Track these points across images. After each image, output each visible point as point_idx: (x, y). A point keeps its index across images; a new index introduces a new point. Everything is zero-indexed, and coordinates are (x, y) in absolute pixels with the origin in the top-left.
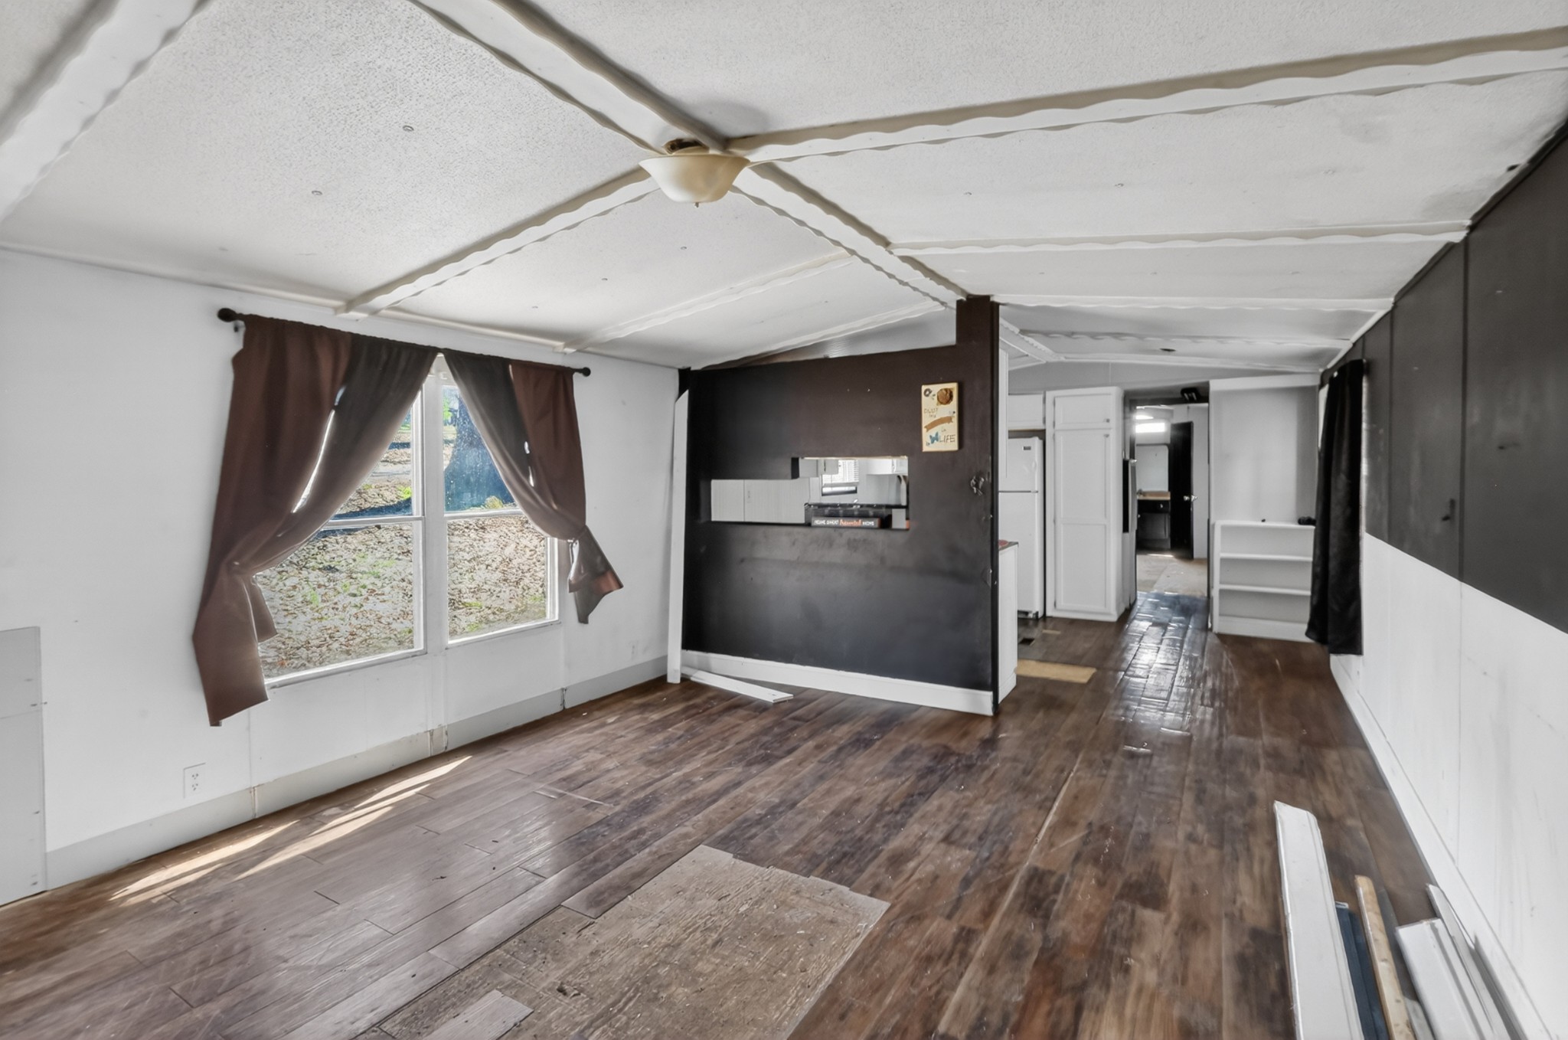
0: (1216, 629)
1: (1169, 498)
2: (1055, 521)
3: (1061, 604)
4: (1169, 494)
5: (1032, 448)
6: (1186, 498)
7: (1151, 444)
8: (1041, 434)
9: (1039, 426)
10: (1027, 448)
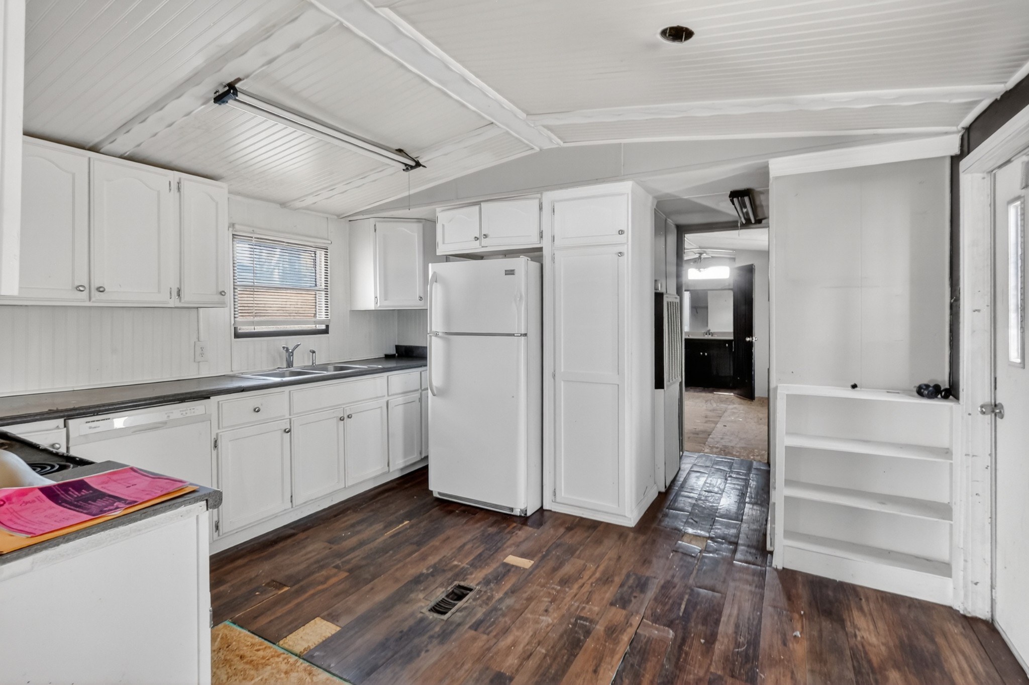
0: (779, 561)
1: (732, 338)
2: (554, 376)
3: (562, 494)
4: (732, 335)
5: (516, 272)
6: (748, 339)
7: (718, 287)
8: (535, 254)
9: (532, 242)
10: (510, 272)
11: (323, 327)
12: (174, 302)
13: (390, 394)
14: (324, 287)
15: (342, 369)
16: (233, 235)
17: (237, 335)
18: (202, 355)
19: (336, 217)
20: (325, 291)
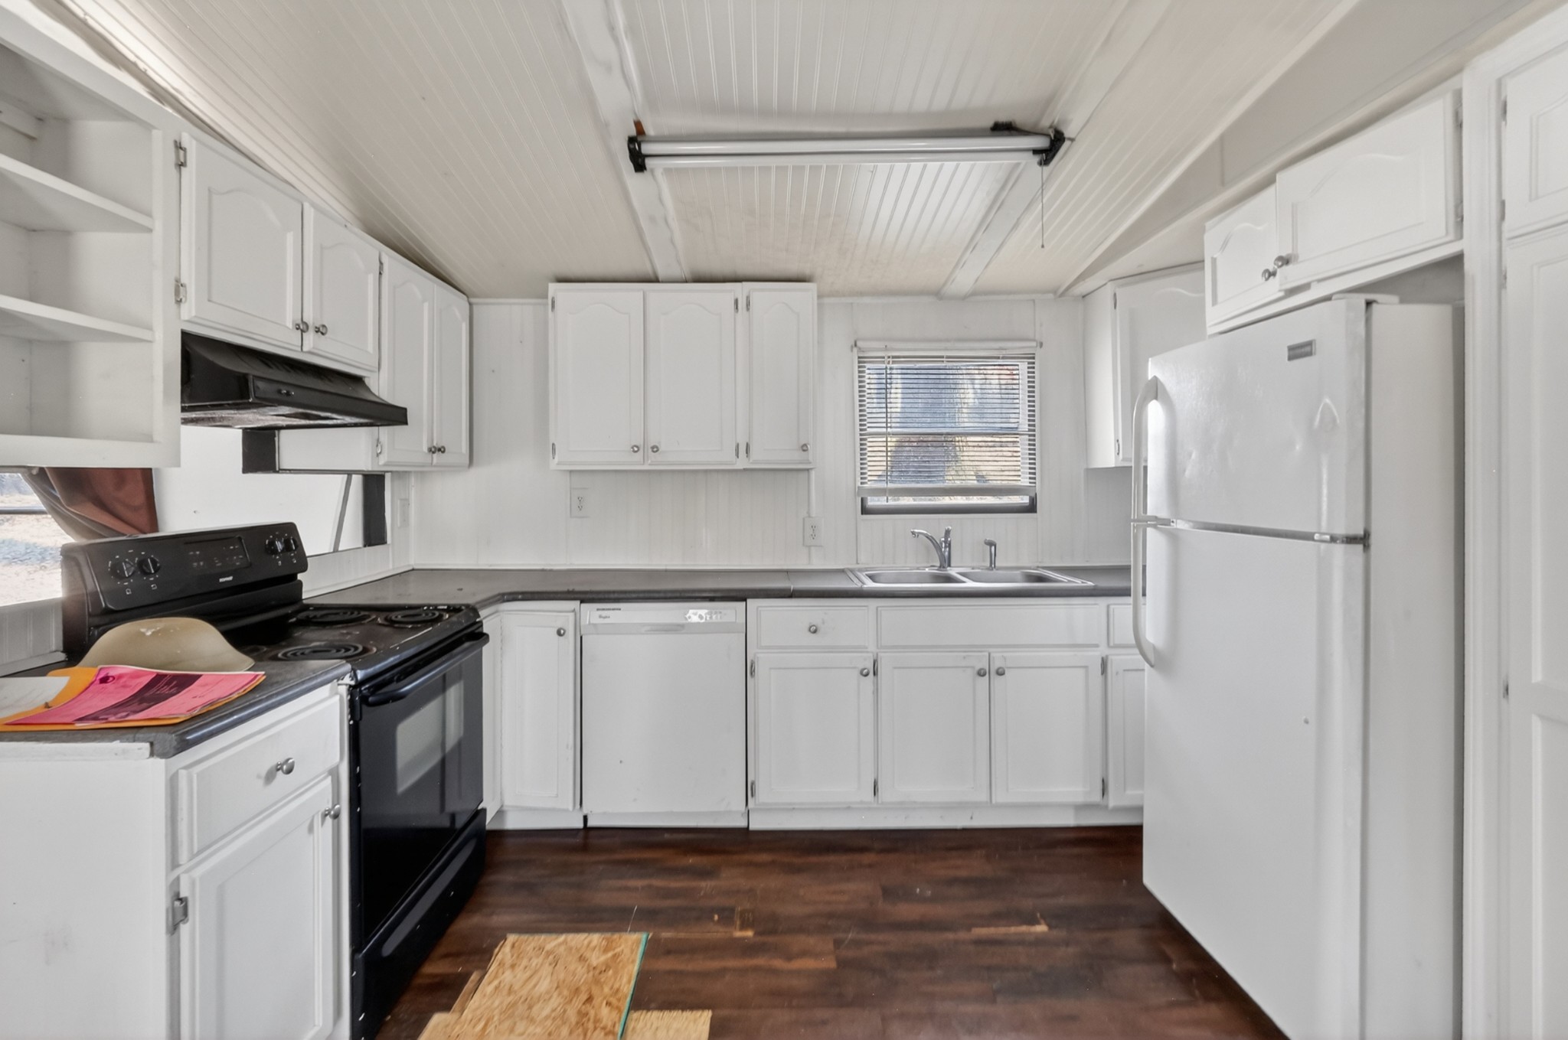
8: (1440, 278)
11: (1025, 500)
12: (742, 463)
13: (1111, 644)
14: (1026, 428)
15: (1040, 579)
16: (859, 357)
17: (865, 511)
18: (813, 536)
19: (1051, 296)
20: (1030, 435)
